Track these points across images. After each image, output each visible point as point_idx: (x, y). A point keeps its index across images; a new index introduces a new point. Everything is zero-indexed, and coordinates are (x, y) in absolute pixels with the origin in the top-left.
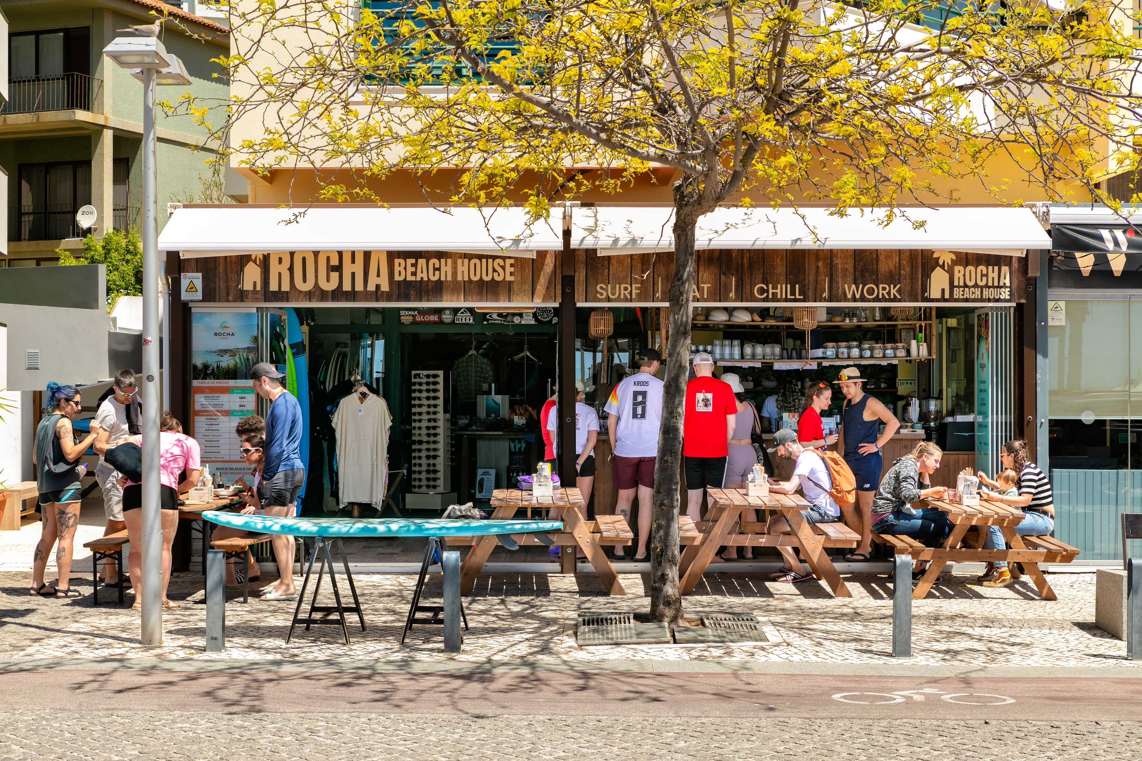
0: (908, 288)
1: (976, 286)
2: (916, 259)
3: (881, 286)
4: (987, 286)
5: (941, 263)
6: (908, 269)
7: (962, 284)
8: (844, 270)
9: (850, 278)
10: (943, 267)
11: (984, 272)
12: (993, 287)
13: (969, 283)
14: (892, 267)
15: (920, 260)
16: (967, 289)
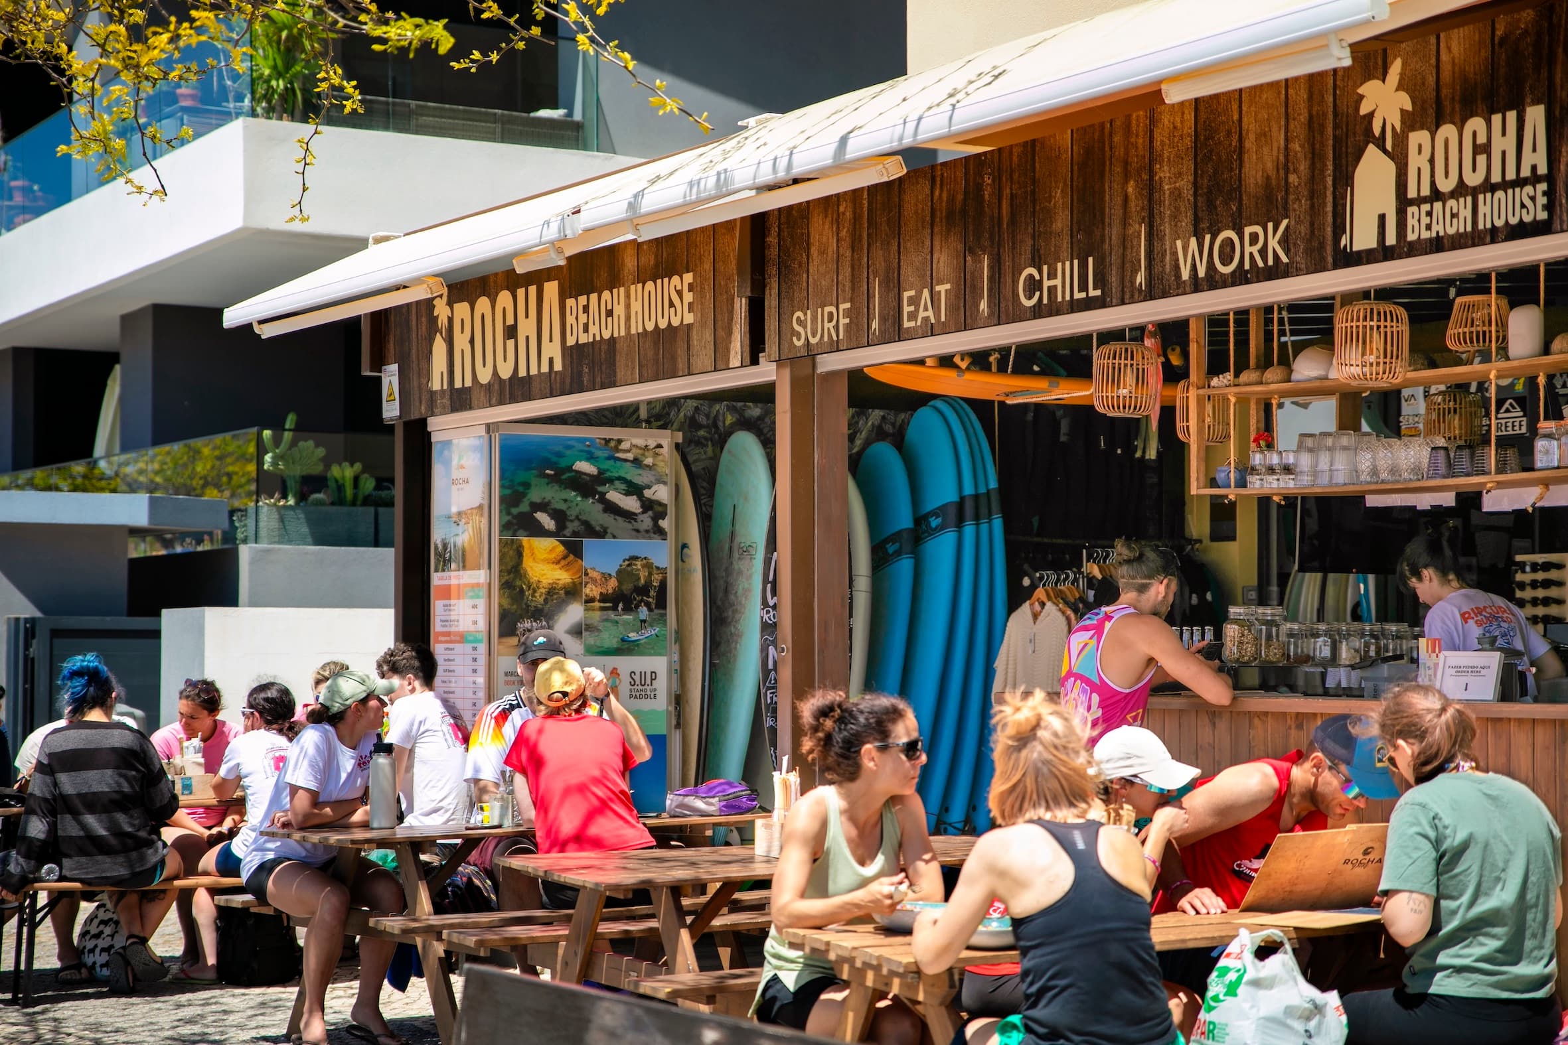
0: (1303, 229)
1: (1461, 190)
2: (1322, 127)
3: (1248, 230)
4: (1489, 187)
5: (1377, 131)
6: (1303, 167)
7: (1426, 191)
8: (1177, 194)
9: (1186, 222)
10: (1381, 144)
11: (1481, 139)
12: (1505, 185)
13: (1446, 186)
14: (1270, 166)
15: (1330, 130)
16: (1438, 206)
